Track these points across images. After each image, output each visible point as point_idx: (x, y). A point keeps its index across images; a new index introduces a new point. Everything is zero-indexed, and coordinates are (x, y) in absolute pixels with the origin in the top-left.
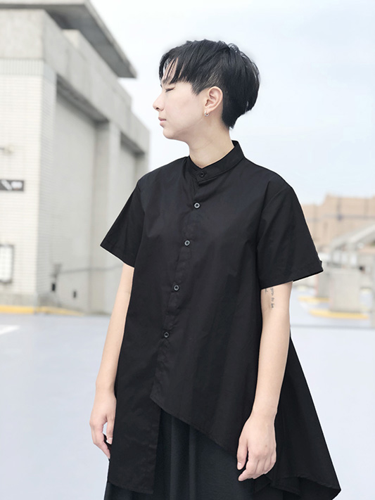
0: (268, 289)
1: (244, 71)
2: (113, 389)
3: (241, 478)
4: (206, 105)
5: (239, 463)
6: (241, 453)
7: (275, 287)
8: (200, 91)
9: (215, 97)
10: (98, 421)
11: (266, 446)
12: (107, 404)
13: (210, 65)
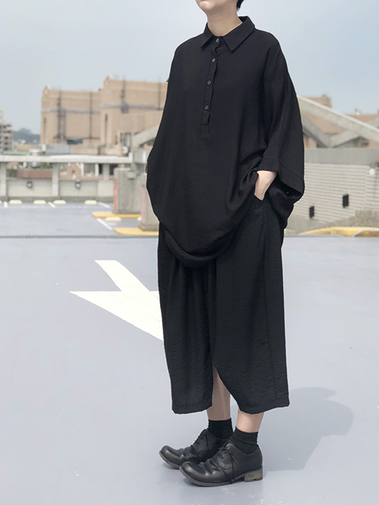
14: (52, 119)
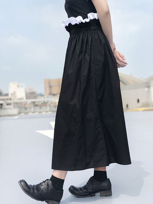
14: (48, 89)
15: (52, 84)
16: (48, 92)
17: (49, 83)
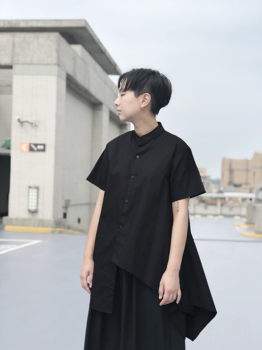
0: (176, 202)
1: (162, 84)
2: (92, 257)
3: (161, 304)
4: (142, 103)
5: (160, 296)
6: (161, 290)
7: (179, 201)
8: (139, 95)
9: (146, 99)
10: (84, 275)
11: (174, 286)
12: (89, 265)
13: (144, 81)
15: (234, 166)
16: (227, 180)
17: (230, 165)
